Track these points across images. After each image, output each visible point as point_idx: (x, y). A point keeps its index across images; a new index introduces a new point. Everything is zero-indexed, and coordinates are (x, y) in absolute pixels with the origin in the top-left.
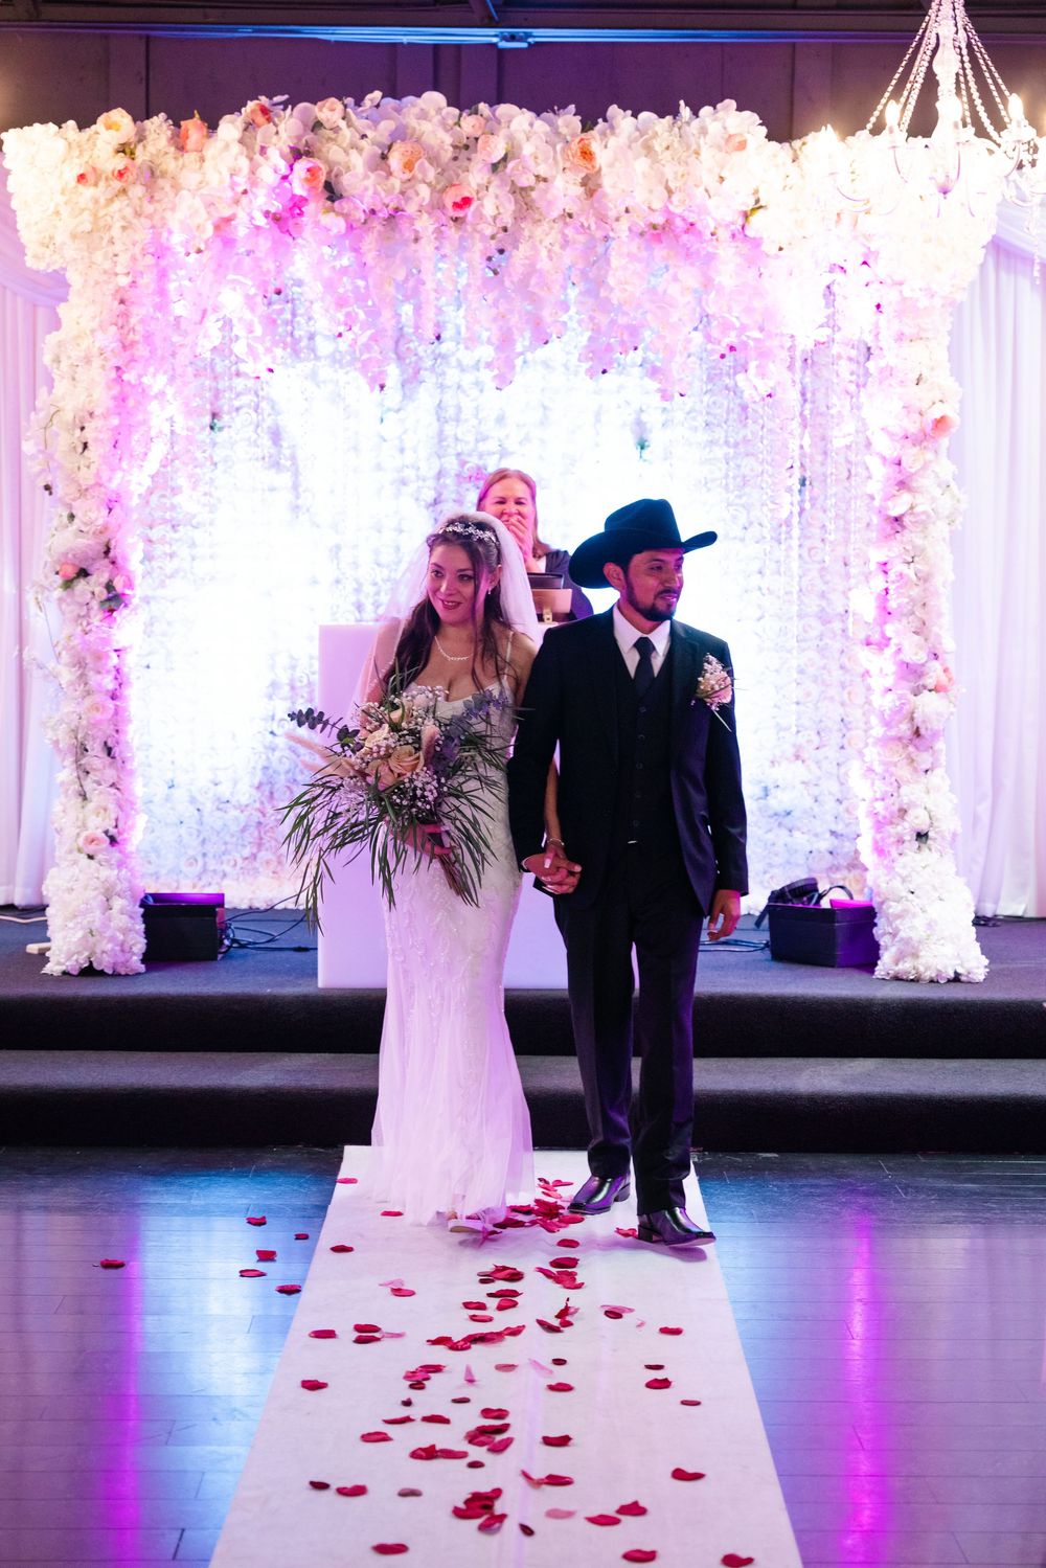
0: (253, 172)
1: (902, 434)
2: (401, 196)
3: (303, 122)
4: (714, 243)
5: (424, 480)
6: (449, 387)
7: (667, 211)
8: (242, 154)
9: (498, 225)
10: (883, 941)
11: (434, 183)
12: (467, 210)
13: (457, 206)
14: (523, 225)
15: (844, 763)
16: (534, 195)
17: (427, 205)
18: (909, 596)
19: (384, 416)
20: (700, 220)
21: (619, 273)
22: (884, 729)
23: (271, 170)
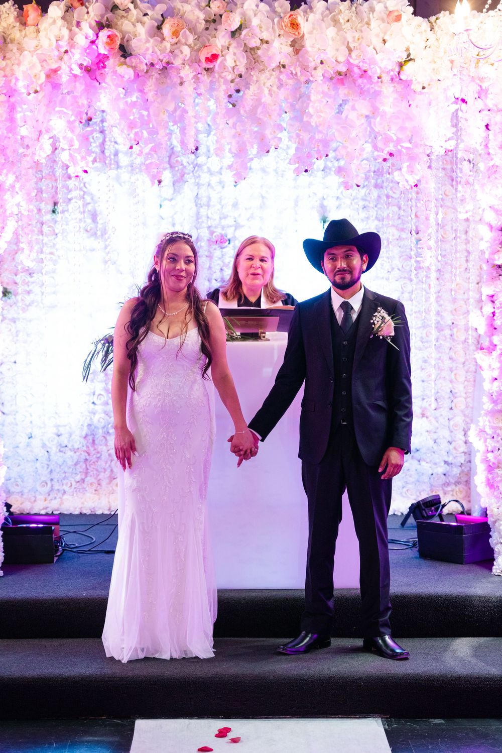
0: (71, 38)
2: (171, 54)
3: (105, 6)
4: (380, 84)
6: (203, 185)
7: (348, 62)
8: (64, 26)
9: (236, 73)
10: (497, 548)
11: (192, 45)
12: (215, 63)
13: (208, 60)
14: (252, 73)
15: (452, 418)
16: (259, 52)
17: (188, 60)
19: (162, 204)
20: (371, 69)
21: (317, 104)
22: (493, 405)
23: (84, 38)
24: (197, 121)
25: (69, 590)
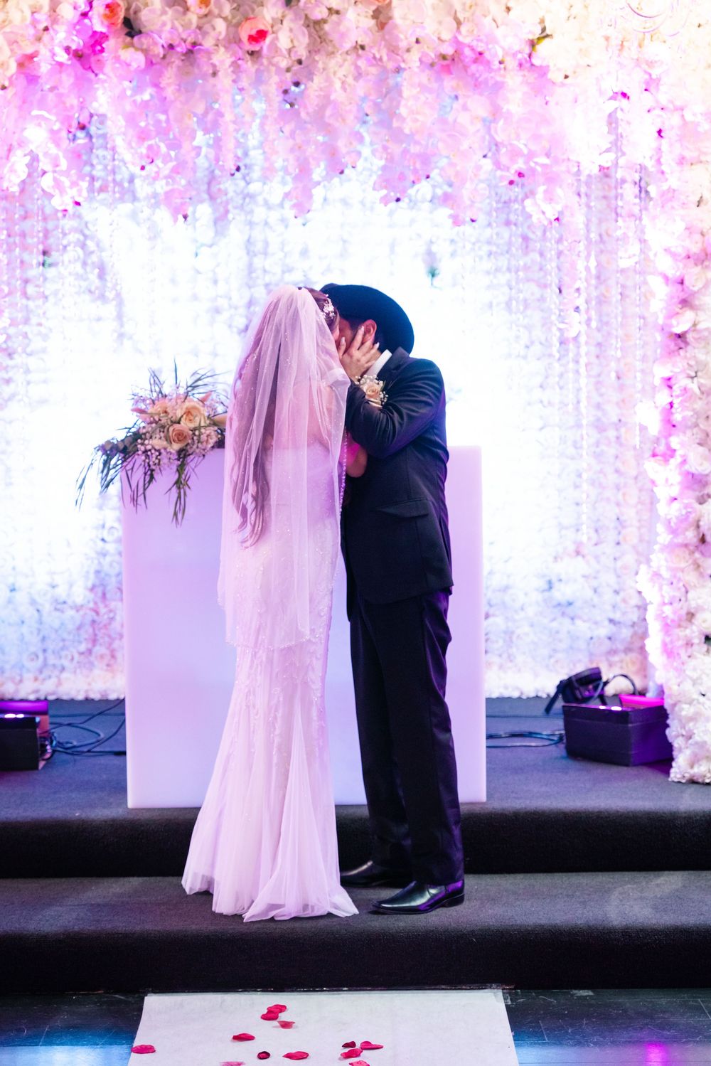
0: (53, 10)
1: (684, 255)
2: (198, 31)
4: (502, 72)
5: (236, 308)
6: (257, 224)
7: (456, 41)
9: (293, 58)
10: (677, 743)
11: (230, 18)
12: (262, 43)
13: (252, 39)
14: (317, 58)
15: (619, 557)
16: (327, 27)
17: (224, 39)
18: (693, 410)
19: (198, 251)
20: (488, 49)
21: (410, 103)
22: (671, 536)
23: (71, 8)
24: (237, 127)
25: (57, 808)
